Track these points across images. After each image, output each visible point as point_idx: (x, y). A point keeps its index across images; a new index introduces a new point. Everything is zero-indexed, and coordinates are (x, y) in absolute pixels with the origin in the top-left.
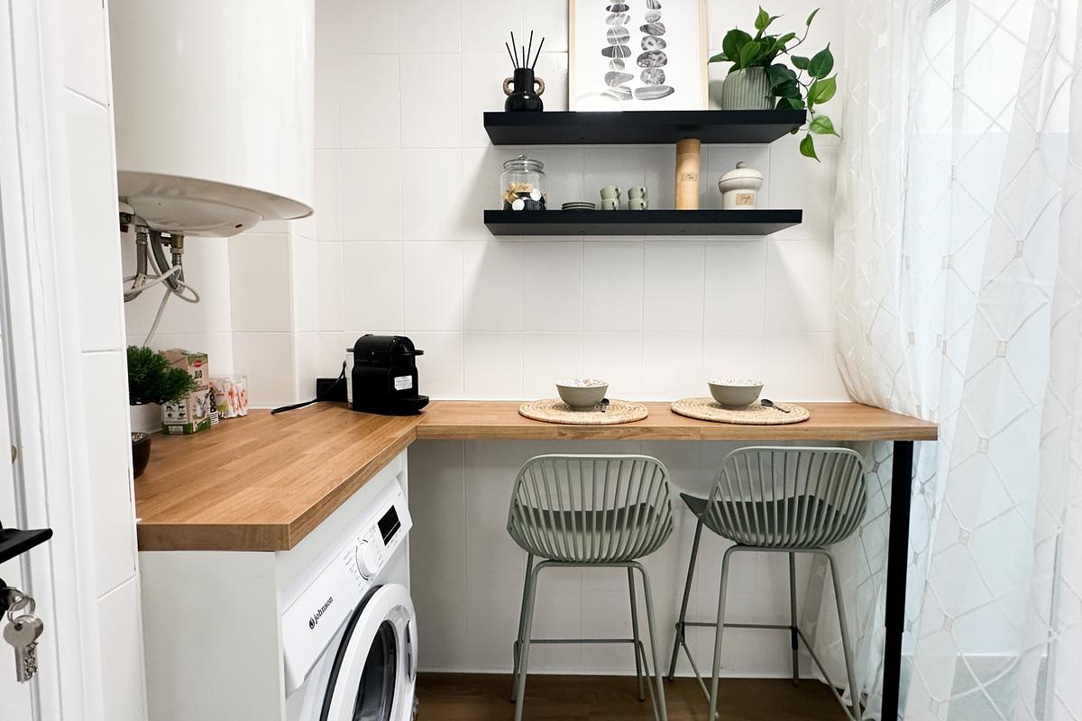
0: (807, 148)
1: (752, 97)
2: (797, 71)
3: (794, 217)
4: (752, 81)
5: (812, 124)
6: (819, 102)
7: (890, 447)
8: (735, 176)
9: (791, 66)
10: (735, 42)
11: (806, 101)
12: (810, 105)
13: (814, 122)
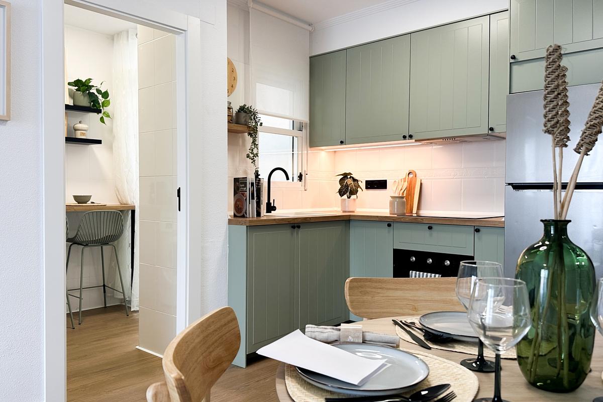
0: (102, 120)
1: (84, 101)
2: (98, 95)
3: (99, 142)
4: (84, 96)
5: (103, 114)
6: (106, 106)
7: (130, 212)
8: (79, 126)
9: (96, 93)
10: (78, 83)
11: (101, 105)
12: (103, 107)
13: (104, 113)
